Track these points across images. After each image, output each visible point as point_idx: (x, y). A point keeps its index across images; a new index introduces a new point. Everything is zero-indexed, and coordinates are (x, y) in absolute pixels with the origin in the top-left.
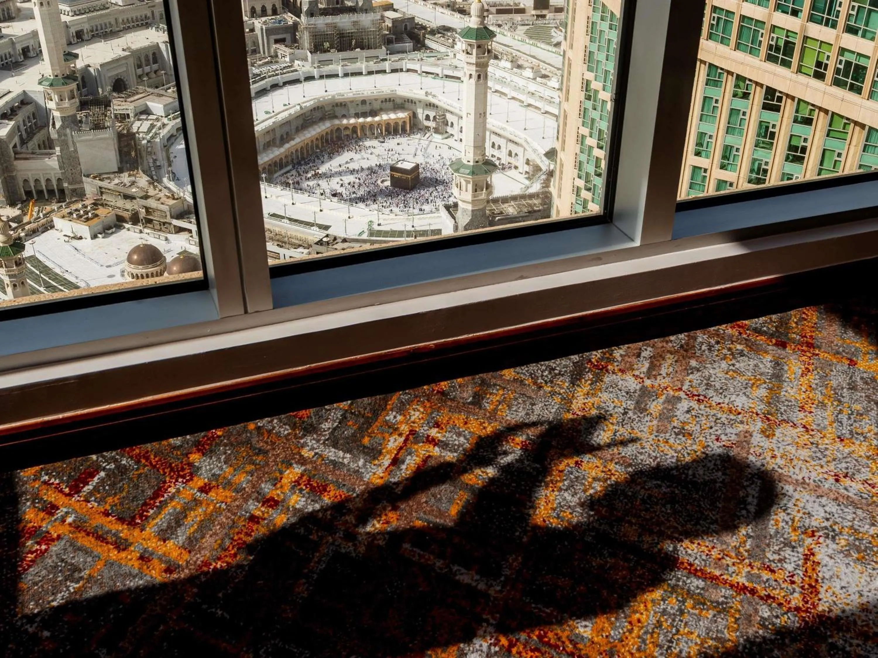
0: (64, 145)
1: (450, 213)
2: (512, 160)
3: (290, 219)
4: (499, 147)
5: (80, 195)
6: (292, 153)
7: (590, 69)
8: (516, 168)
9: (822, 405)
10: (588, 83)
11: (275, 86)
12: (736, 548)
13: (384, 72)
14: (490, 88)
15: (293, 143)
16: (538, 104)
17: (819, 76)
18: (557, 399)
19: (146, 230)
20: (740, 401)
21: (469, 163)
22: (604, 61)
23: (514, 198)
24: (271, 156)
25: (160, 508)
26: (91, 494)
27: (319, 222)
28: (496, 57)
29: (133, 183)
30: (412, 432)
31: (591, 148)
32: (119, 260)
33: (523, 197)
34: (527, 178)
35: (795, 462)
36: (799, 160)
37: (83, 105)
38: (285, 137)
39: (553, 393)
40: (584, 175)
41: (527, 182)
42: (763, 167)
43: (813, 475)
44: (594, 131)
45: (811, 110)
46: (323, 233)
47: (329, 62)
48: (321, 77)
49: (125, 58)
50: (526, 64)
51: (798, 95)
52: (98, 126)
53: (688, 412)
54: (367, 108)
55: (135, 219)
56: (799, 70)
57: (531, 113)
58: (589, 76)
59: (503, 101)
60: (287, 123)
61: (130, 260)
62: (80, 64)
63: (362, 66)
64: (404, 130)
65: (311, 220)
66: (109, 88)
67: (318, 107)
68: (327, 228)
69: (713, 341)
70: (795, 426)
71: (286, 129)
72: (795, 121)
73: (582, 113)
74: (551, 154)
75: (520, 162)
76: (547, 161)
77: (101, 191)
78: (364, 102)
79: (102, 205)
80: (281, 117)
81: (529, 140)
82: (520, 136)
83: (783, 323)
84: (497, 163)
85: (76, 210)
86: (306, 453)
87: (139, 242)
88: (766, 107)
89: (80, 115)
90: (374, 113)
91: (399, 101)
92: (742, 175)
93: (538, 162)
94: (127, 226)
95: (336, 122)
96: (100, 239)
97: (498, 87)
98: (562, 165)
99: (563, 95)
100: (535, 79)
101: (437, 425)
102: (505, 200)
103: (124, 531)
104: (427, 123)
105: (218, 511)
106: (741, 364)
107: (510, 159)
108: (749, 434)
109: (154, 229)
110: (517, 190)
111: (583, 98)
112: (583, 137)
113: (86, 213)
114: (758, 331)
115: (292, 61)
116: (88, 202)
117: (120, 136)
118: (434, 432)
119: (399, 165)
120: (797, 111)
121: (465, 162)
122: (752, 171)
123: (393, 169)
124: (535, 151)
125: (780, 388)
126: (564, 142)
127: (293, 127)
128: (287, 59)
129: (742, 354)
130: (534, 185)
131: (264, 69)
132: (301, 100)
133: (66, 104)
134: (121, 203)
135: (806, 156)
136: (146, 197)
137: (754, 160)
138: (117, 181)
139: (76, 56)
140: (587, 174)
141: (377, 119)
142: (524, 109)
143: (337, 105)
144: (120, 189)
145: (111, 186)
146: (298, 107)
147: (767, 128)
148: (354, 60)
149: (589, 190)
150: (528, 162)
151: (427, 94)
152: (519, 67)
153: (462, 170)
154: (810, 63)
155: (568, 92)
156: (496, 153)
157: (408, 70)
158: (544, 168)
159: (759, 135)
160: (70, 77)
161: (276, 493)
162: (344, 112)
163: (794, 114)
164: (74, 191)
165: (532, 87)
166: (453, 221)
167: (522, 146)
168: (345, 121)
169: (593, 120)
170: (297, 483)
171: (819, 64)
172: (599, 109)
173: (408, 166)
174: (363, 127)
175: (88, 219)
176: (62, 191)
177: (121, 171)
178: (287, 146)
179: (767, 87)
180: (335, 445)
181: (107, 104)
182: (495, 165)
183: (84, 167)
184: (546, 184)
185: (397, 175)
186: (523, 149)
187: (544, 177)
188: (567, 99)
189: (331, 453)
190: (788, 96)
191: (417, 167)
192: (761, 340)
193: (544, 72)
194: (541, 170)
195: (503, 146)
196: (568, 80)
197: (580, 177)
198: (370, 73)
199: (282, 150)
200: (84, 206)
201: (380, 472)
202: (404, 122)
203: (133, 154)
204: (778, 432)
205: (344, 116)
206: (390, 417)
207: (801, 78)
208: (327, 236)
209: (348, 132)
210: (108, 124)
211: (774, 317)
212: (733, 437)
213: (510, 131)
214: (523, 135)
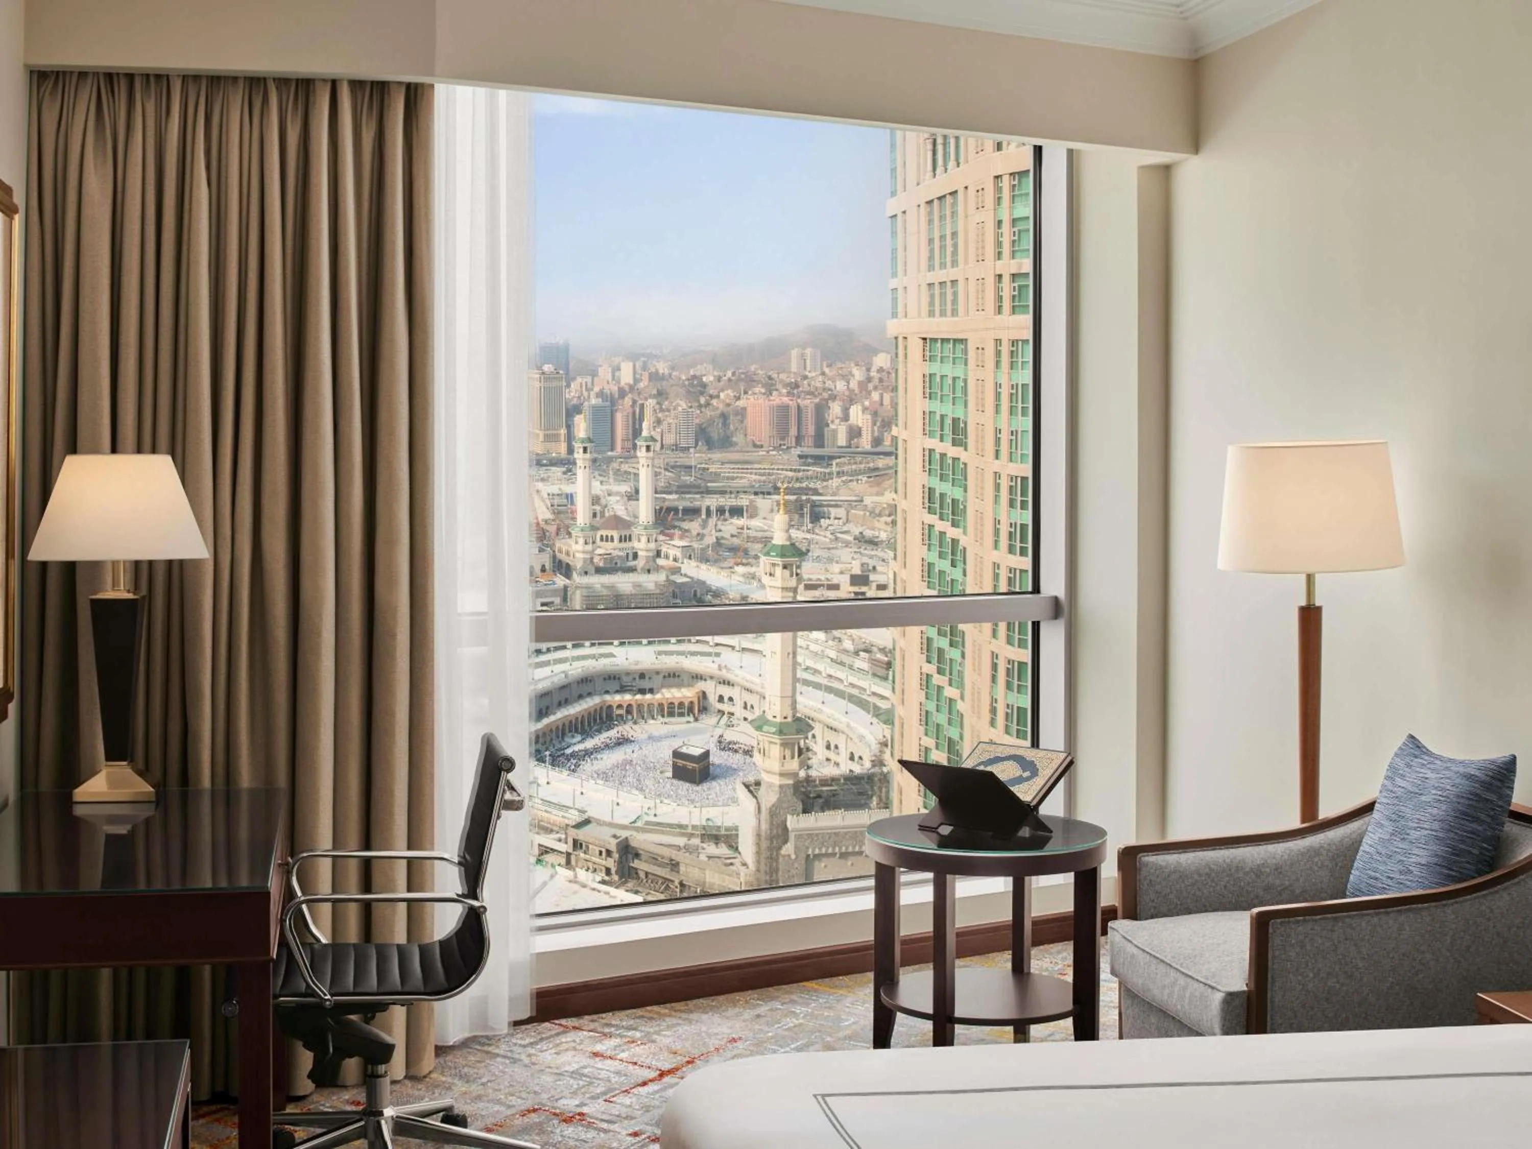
1: (750, 791)
2: (832, 755)
6: (551, 730)
14: (800, 665)
15: (552, 718)
21: (774, 720)
38: (544, 711)
54: (645, 684)
64: (691, 710)
65: (569, 804)
67: (586, 679)
73: (924, 719)
78: (642, 676)
81: (853, 725)
90: (654, 690)
91: (685, 677)
95: (608, 698)
97: (810, 663)
104: (719, 706)
107: (827, 753)
111: (922, 698)
119: (684, 750)
121: (770, 718)
123: (676, 754)
124: (862, 738)
141: (658, 696)
146: (563, 675)
151: (720, 668)
153: (765, 728)
162: (618, 686)
166: (754, 800)
167: (843, 732)
168: (618, 698)
173: (695, 752)
174: (640, 705)
185: (681, 762)
186: (844, 737)
191: (706, 755)
202: (692, 703)
205: (617, 692)
209: (621, 712)
214: (844, 719)
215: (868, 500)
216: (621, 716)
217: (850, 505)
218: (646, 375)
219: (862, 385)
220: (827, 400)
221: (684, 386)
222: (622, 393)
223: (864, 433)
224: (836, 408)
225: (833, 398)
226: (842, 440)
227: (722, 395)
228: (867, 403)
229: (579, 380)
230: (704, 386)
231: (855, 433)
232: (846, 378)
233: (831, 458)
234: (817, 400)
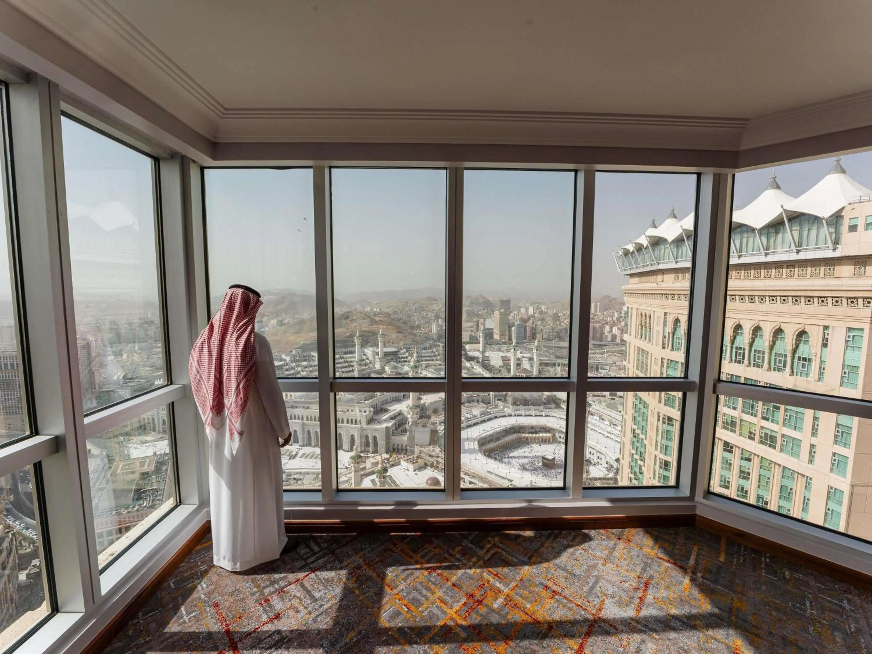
0: (411, 431)
2: (600, 461)
3: (496, 475)
4: (593, 454)
5: (413, 453)
6: (500, 446)
7: (634, 424)
8: (601, 464)
9: (626, 559)
10: (634, 430)
11: (496, 417)
12: (581, 595)
13: (542, 416)
15: (500, 441)
16: (612, 437)
17: (752, 438)
18: (540, 543)
19: (436, 471)
20: (598, 554)
22: (641, 421)
23: (600, 479)
24: (491, 446)
25: (422, 551)
26: (406, 543)
27: (508, 477)
28: (592, 415)
29: (434, 450)
30: (494, 544)
31: (636, 460)
32: (422, 482)
33: (604, 479)
34: (607, 470)
35: (609, 575)
36: (747, 478)
37: (421, 417)
39: (539, 541)
40: (633, 472)
41: (607, 472)
42: (727, 479)
43: (614, 579)
44: (638, 452)
45: (749, 455)
46: (509, 484)
47: (519, 410)
48: (515, 416)
49: (440, 401)
50: (606, 419)
51: (742, 446)
52: (424, 426)
53: (580, 554)
54: (533, 430)
55: (432, 466)
56: (740, 435)
57: (608, 440)
58: (635, 427)
59: (595, 434)
60: (499, 433)
61: (427, 483)
62: (422, 402)
63: (533, 413)
64: (549, 442)
65: (505, 476)
66: (431, 412)
68: (511, 481)
69: (596, 534)
70: (614, 564)
71: (498, 435)
72: (742, 459)
74: (618, 460)
75: (603, 462)
76: (616, 464)
77: (421, 452)
78: (532, 428)
79: (420, 458)
80: (496, 430)
81: (608, 452)
82: (603, 450)
83: (623, 533)
84: (592, 461)
85: (410, 459)
86: (463, 544)
87: (432, 476)
88: (725, 450)
89: (419, 421)
90: (536, 433)
91: (547, 429)
92: (716, 482)
93: (612, 463)
94: (428, 468)
95: (520, 435)
96: (417, 472)
97: (593, 427)
98: (622, 466)
99: (623, 434)
100: (610, 425)
101: (502, 543)
102: (596, 479)
103: (412, 554)
104: (560, 440)
105: (437, 554)
106: (603, 543)
107: (598, 460)
108: (598, 564)
109: (438, 471)
110: (602, 475)
111: (632, 436)
112: (633, 454)
113: (414, 460)
114: (613, 533)
115: (504, 408)
116: (414, 456)
117: (432, 431)
118: (501, 545)
119: (546, 457)
120: (742, 454)
122: (721, 481)
123: (543, 458)
124: (610, 458)
125: (613, 552)
126: (623, 456)
127: (501, 435)
128: (502, 407)
129: (604, 540)
130: (610, 474)
131: (492, 410)
132: (506, 424)
133: (415, 416)
134: (427, 458)
135: (750, 477)
136: (438, 457)
137: (722, 476)
138: (427, 449)
139: (422, 399)
140: (635, 472)
141: (538, 435)
142: (604, 438)
143: (521, 428)
144: (428, 452)
145: (425, 450)
146: (504, 427)
147: (727, 461)
148: (529, 410)
149: (636, 479)
150: (607, 463)
151: (560, 427)
152: (603, 419)
154: (746, 432)
155: (625, 433)
156: (592, 456)
157: (552, 416)
158: (615, 467)
159: (722, 463)
160: (418, 406)
161: (453, 553)
162: (523, 431)
163: (740, 456)
164: (411, 450)
165: (609, 429)
168: (523, 435)
169: (637, 447)
170: (459, 551)
171: (750, 433)
172: (640, 442)
173: (550, 457)
174: (531, 438)
175: (414, 463)
176: (406, 450)
177: (430, 444)
178: (498, 442)
179: (725, 441)
180: (472, 544)
181: (429, 417)
182: (591, 463)
183: (416, 442)
184: (617, 473)
185: (545, 461)
186: (604, 456)
187: (615, 471)
188: (625, 436)
189: (470, 545)
190: (736, 446)
191: (554, 459)
192: (613, 536)
193: (614, 423)
194: (613, 467)
195: (595, 454)
196: (625, 428)
197: (632, 473)
198: (536, 416)
199: (496, 444)
200: (414, 458)
201: (482, 553)
202: (550, 438)
203: (436, 439)
204: (607, 565)
205: (523, 433)
206: (489, 538)
207: (741, 438)
208: (511, 485)
209: (523, 440)
210: (428, 425)
211: (620, 530)
212: (592, 564)
213: (599, 447)
214: (605, 450)
215: (618, 363)
216: (524, 441)
217: (611, 365)
218: (538, 312)
219: (618, 319)
220: (604, 324)
221: (551, 317)
222: (529, 318)
223: (618, 337)
224: (607, 328)
225: (607, 323)
226: (609, 339)
227: (565, 322)
228: (619, 326)
229: (514, 312)
230: (559, 317)
231: (614, 337)
232: (612, 316)
233: (605, 345)
234: (601, 325)
